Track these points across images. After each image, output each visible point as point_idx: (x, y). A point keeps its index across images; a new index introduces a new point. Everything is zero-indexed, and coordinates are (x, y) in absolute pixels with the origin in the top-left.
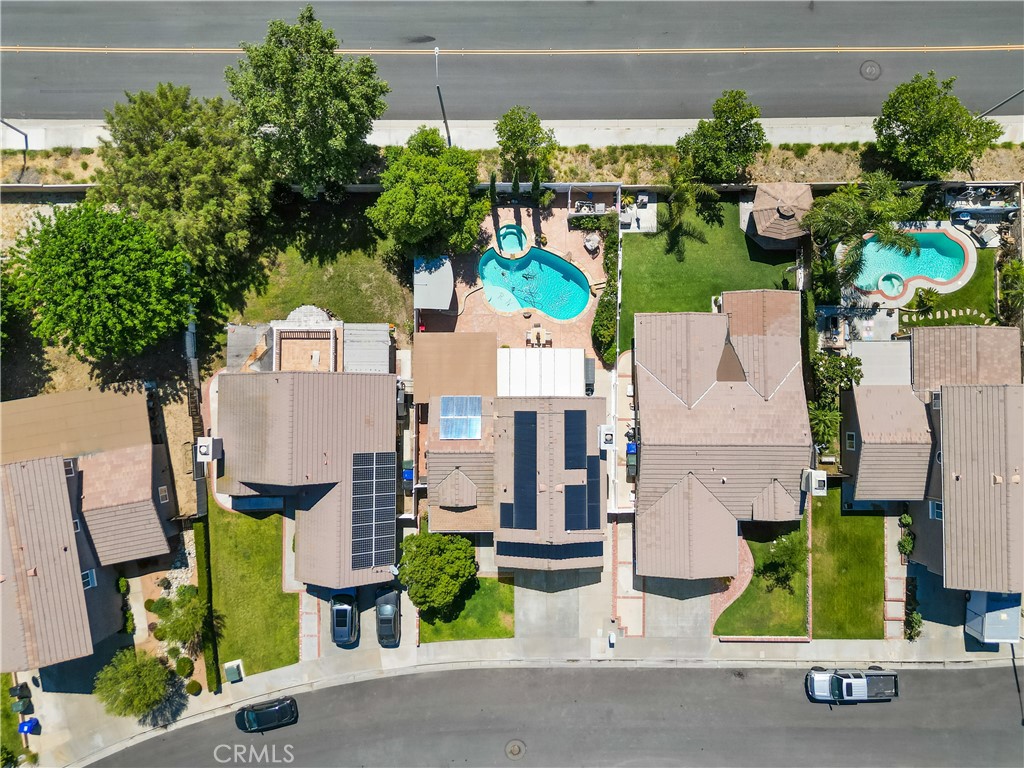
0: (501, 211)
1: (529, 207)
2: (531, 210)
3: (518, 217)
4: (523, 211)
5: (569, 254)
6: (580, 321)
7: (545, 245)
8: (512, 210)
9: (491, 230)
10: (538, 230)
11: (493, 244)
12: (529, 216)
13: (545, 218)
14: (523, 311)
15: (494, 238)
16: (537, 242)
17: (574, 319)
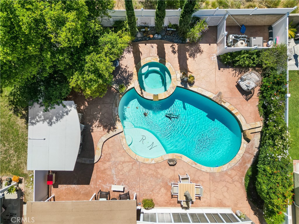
0: (142, 47)
1: (173, 42)
2: (176, 46)
3: (161, 54)
4: (168, 47)
5: (220, 94)
6: (232, 169)
7: (191, 84)
8: (155, 46)
9: (132, 68)
10: (184, 68)
11: (134, 83)
12: (174, 52)
13: (192, 55)
14: (167, 158)
15: (135, 77)
16: (183, 82)
17: (225, 168)
